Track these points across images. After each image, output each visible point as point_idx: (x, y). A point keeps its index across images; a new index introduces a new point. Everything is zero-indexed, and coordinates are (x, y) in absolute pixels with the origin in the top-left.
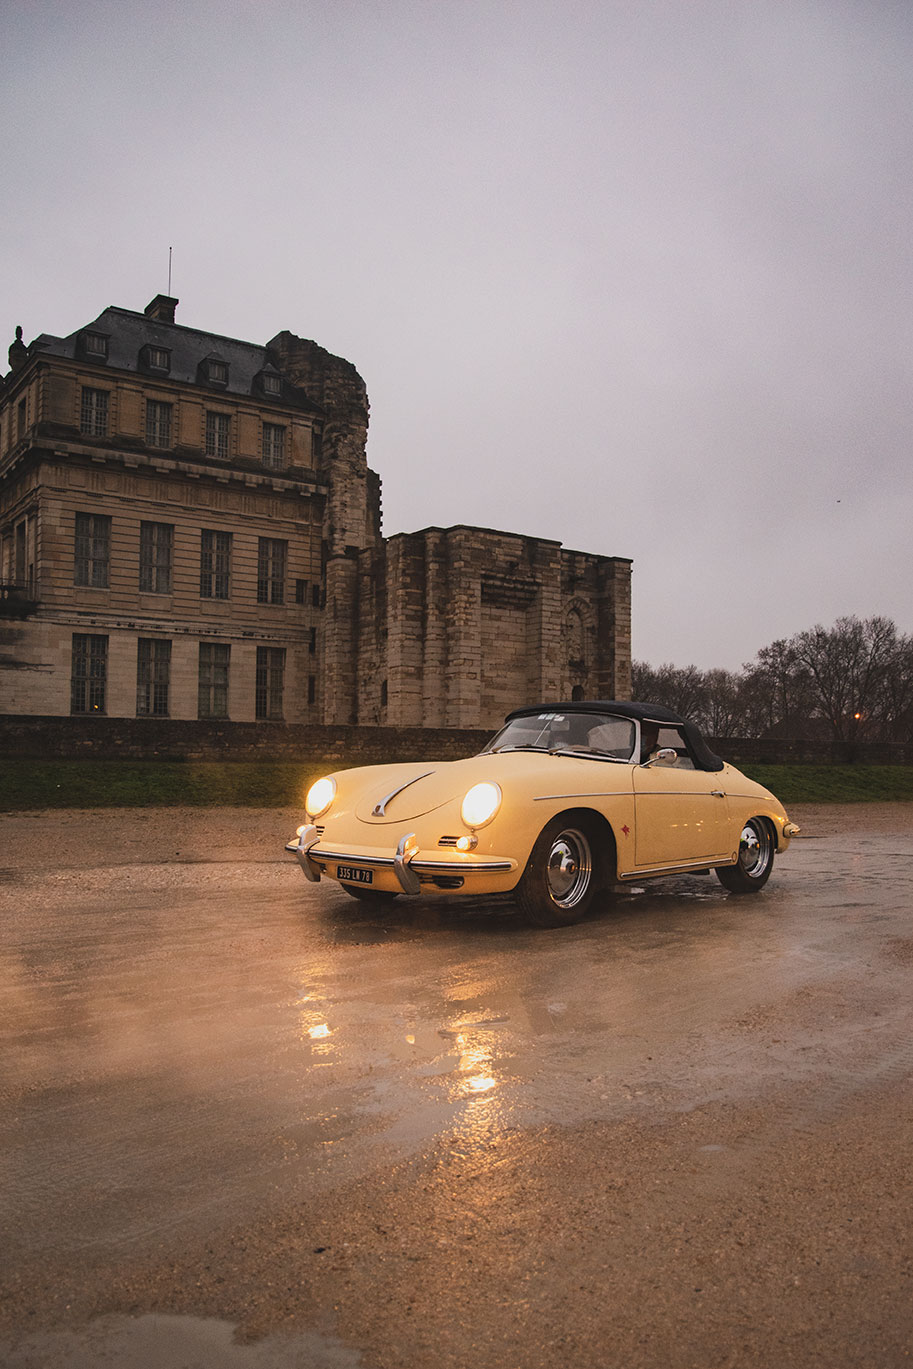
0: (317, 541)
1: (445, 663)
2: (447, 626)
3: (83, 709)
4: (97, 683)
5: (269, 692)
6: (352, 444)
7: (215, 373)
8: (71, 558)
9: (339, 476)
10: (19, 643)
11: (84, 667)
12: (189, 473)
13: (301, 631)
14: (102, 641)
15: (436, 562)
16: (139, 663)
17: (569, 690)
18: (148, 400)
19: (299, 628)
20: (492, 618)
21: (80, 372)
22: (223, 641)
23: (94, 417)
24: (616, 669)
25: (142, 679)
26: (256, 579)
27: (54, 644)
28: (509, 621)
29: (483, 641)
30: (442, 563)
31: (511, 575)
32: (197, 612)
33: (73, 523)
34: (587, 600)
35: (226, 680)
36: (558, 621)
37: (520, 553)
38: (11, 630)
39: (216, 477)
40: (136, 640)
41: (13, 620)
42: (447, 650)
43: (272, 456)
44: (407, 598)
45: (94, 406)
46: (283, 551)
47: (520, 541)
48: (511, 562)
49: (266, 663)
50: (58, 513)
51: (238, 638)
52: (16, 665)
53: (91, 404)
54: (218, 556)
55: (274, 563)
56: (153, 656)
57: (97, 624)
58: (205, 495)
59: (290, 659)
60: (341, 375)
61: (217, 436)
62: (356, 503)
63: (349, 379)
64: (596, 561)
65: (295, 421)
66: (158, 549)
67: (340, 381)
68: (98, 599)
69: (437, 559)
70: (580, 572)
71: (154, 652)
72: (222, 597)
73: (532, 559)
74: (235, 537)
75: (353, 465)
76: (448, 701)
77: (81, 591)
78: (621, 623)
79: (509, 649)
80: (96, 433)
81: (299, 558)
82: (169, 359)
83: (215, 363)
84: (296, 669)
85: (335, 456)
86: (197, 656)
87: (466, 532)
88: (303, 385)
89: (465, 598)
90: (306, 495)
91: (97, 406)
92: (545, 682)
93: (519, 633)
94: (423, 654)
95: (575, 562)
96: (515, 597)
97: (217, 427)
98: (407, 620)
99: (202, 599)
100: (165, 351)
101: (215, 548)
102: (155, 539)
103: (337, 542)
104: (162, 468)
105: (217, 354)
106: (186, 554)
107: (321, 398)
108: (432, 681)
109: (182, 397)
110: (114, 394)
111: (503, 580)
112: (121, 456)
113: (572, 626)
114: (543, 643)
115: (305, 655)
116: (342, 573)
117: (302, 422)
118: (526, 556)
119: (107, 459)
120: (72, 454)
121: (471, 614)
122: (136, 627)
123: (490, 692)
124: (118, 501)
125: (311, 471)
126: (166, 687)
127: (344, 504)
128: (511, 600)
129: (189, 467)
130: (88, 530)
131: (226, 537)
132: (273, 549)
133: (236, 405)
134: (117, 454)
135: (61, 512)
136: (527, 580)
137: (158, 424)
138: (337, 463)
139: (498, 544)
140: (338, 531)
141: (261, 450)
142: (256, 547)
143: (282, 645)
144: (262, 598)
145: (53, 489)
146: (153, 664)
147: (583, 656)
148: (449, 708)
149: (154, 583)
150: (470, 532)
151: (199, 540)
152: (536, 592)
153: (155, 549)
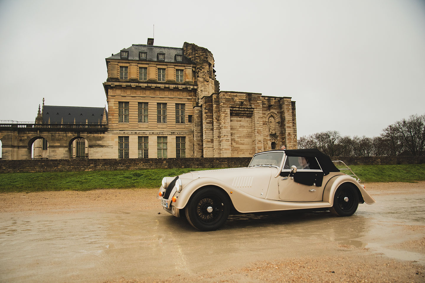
0: (194, 103)
1: (219, 137)
2: (220, 125)
3: (123, 158)
4: (127, 150)
5: (181, 150)
6: (204, 72)
7: (161, 57)
8: (118, 115)
9: (200, 82)
10: (103, 140)
11: (122, 146)
12: (151, 87)
13: (191, 131)
14: (127, 138)
15: (215, 104)
16: (139, 144)
17: (270, 143)
18: (140, 68)
19: (190, 130)
20: (237, 121)
21: (119, 62)
22: (165, 136)
23: (124, 74)
24: (286, 136)
25: (140, 148)
26: (175, 116)
27: (113, 140)
28: (245, 121)
29: (231, 129)
30: (218, 104)
31: (242, 106)
32: (156, 127)
33: (118, 105)
34: (276, 112)
35: (167, 147)
36: (262, 120)
37: (245, 98)
38: (100, 137)
39: (160, 87)
40: (138, 137)
41: (100, 134)
42: (220, 133)
43: (180, 79)
44: (207, 117)
45: (124, 71)
46: (184, 107)
47: (245, 94)
48: (241, 102)
49: (180, 141)
50: (113, 103)
51: (170, 134)
52: (102, 146)
53: (123, 71)
54: (163, 110)
55: (181, 111)
56: (143, 141)
57: (125, 133)
58: (158, 93)
59: (187, 140)
60: (201, 52)
61: (162, 75)
62: (206, 90)
63: (204, 53)
64: (279, 99)
65: (186, 67)
66: (144, 110)
67: (201, 54)
68: (125, 126)
69: (216, 103)
70: (272, 103)
71: (143, 140)
72: (165, 122)
73: (250, 100)
74: (168, 104)
75: (204, 79)
76: (220, 149)
77: (120, 124)
78: (288, 119)
79: (245, 131)
80: (125, 79)
81: (189, 109)
82: (146, 55)
83: (160, 54)
84: (189, 143)
85: (198, 77)
86: (157, 141)
87: (223, 93)
88: (190, 57)
89: (224, 115)
90: (190, 89)
91: (125, 71)
92: (257, 141)
93: (249, 125)
94: (213, 135)
95: (270, 100)
96: (245, 113)
97: (162, 73)
98: (207, 124)
99: (158, 123)
100: (146, 53)
101: (162, 108)
102: (143, 107)
103: (199, 102)
104: (143, 86)
105: (162, 52)
106: (152, 111)
107: (195, 60)
108: (216, 143)
109: (150, 65)
110: (129, 67)
111: (239, 108)
112: (130, 84)
113: (271, 122)
114: (256, 128)
115: (192, 138)
116: (197, 112)
117: (188, 68)
118: (247, 99)
119: (126, 86)
120: (115, 85)
121: (226, 120)
122: (137, 133)
123: (237, 146)
124: (131, 97)
125: (192, 82)
126: (148, 150)
127: (202, 91)
128: (244, 115)
129: (151, 85)
130: (123, 107)
131: (165, 104)
132: (180, 107)
133: (167, 65)
134: (129, 84)
135: (114, 102)
136: (248, 107)
137: (143, 74)
138: (199, 78)
139: (236, 96)
140: (200, 99)
141: (176, 77)
142: (175, 107)
143: (184, 136)
144: (177, 122)
145: (111, 96)
146: (143, 144)
147: (276, 132)
148: (221, 152)
149: (143, 120)
150: (225, 93)
151: (156, 106)
152: (253, 111)
153: (143, 110)
